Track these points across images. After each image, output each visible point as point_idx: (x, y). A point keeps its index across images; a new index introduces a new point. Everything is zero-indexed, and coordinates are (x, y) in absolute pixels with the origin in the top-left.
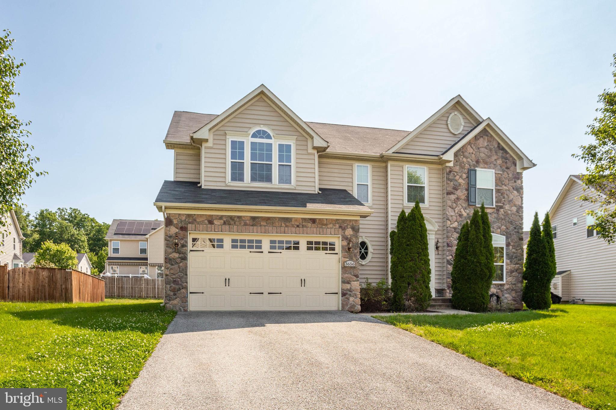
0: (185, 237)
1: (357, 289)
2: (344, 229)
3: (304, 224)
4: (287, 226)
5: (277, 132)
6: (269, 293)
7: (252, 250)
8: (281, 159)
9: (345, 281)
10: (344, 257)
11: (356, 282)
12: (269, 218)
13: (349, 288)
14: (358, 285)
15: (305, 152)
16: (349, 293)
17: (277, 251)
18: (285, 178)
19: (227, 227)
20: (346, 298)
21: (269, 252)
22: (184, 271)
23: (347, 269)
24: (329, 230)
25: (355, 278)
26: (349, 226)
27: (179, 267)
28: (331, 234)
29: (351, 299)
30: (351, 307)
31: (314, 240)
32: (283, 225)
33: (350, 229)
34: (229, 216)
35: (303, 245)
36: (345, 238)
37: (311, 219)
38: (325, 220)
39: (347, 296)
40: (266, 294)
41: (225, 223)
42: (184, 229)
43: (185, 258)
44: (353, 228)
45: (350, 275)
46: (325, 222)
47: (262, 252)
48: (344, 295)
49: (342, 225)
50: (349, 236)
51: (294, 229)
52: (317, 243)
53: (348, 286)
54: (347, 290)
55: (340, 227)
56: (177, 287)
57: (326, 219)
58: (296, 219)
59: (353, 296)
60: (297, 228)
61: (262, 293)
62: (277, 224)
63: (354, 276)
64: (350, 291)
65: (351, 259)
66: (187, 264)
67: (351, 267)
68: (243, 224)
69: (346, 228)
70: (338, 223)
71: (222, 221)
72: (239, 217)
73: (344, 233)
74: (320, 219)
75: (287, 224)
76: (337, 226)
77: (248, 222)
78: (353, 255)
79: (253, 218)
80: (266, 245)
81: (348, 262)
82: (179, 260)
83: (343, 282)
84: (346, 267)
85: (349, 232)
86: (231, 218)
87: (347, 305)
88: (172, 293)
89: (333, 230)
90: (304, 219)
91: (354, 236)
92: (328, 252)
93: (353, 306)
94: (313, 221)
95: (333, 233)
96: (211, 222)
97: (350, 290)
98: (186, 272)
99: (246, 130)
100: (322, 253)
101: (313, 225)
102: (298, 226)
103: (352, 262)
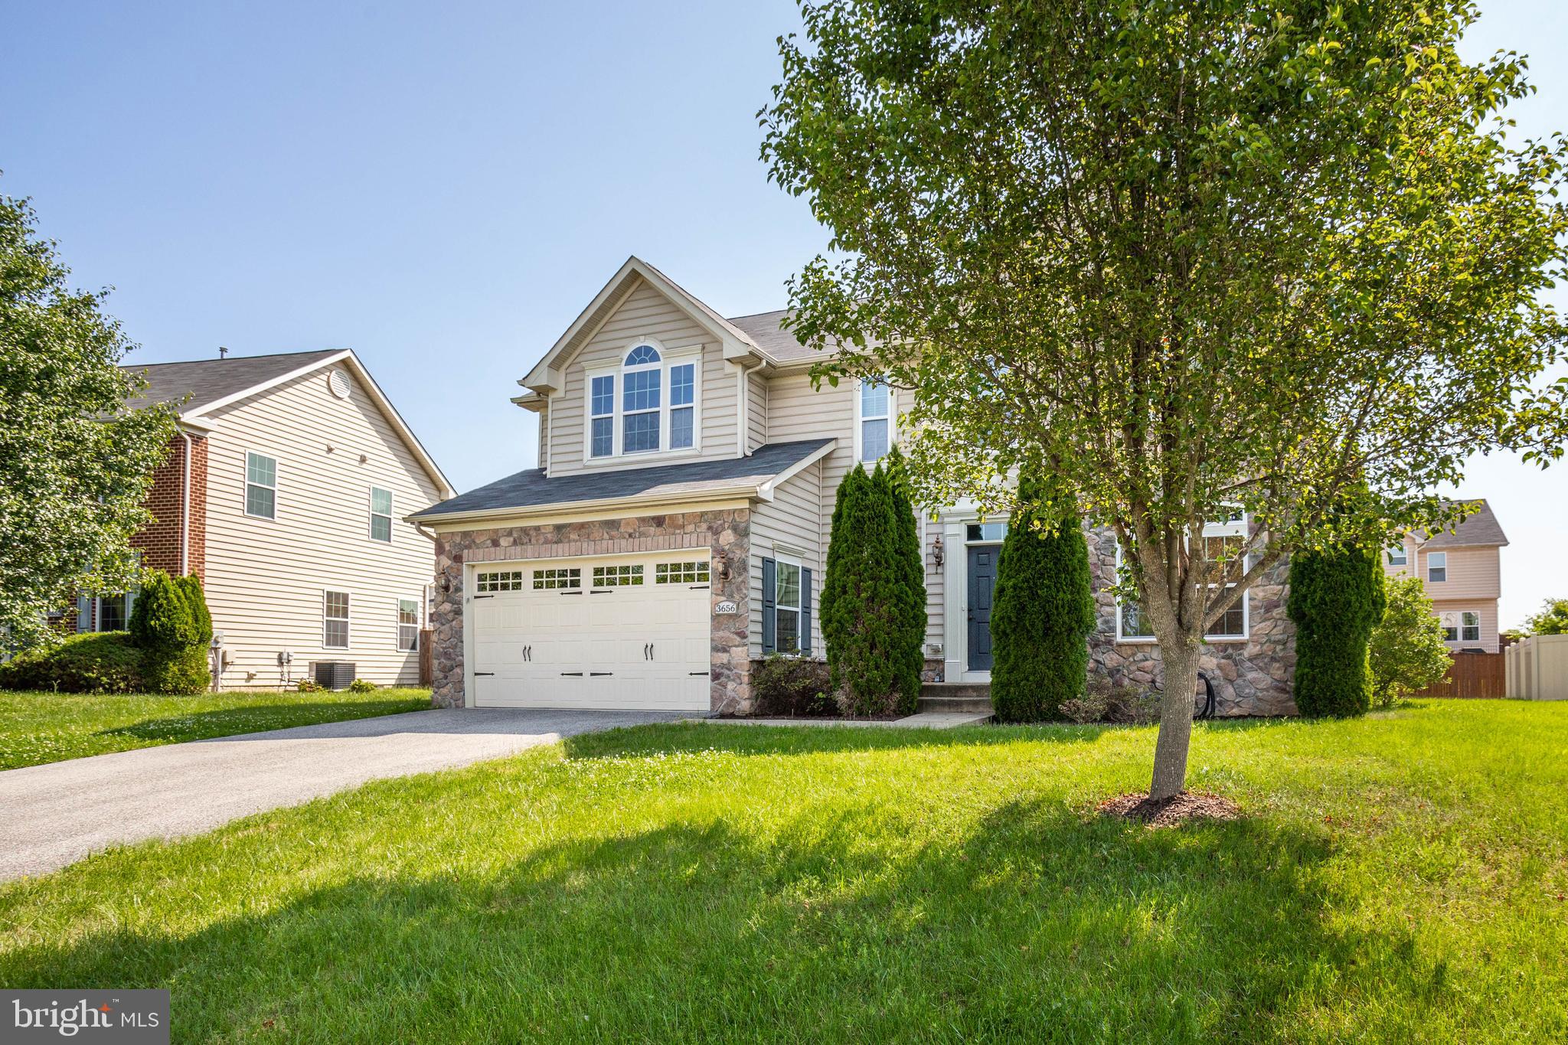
0: (459, 573)
1: (742, 664)
2: (716, 532)
3: (642, 529)
4: (612, 538)
5: (669, 344)
6: (592, 674)
7: (565, 590)
8: (675, 398)
9: (718, 648)
10: (717, 595)
11: (740, 649)
12: (582, 526)
13: (725, 661)
14: (744, 655)
15: (718, 374)
16: (726, 672)
17: (605, 588)
18: (682, 437)
19: (519, 548)
20: (720, 684)
21: (592, 592)
22: (458, 634)
23: (721, 619)
24: (687, 537)
25: (738, 639)
26: (726, 526)
27: (451, 628)
28: (690, 546)
29: (731, 686)
30: (728, 705)
31: (669, 560)
32: (606, 536)
33: (730, 531)
34: (521, 529)
35: (650, 574)
36: (719, 552)
37: (653, 518)
38: (680, 517)
39: (723, 679)
40: (586, 675)
41: (515, 543)
42: (458, 559)
43: (458, 612)
44: (735, 529)
45: (726, 634)
46: (681, 522)
47: (581, 593)
48: (716, 676)
49: (713, 523)
50: (727, 548)
51: (623, 542)
52: (676, 567)
53: (723, 658)
54: (723, 666)
55: (710, 528)
56: (448, 663)
57: (683, 515)
58: (628, 521)
59: (734, 680)
60: (631, 540)
61: (581, 674)
62: (596, 535)
63: (738, 634)
64: (729, 669)
65: (730, 597)
66: (462, 621)
67: (730, 616)
68: (542, 540)
69: (720, 529)
70: (706, 521)
71: (512, 539)
72: (537, 529)
73: (717, 540)
74: (671, 517)
75: (613, 533)
76: (704, 526)
77: (549, 536)
78: (734, 587)
79: (559, 528)
80: (587, 579)
81: (721, 605)
82: (450, 616)
83: (715, 649)
84: (719, 615)
85: (727, 537)
86: (524, 531)
87: (721, 698)
88: (441, 675)
89: (694, 536)
90: (642, 520)
91: (736, 545)
92: (696, 584)
93: (733, 701)
94: (659, 521)
95: (694, 543)
96: (496, 543)
97: (728, 666)
98: (461, 636)
99: (616, 352)
100: (683, 587)
101: (660, 529)
102: (630, 535)
103: (731, 604)
